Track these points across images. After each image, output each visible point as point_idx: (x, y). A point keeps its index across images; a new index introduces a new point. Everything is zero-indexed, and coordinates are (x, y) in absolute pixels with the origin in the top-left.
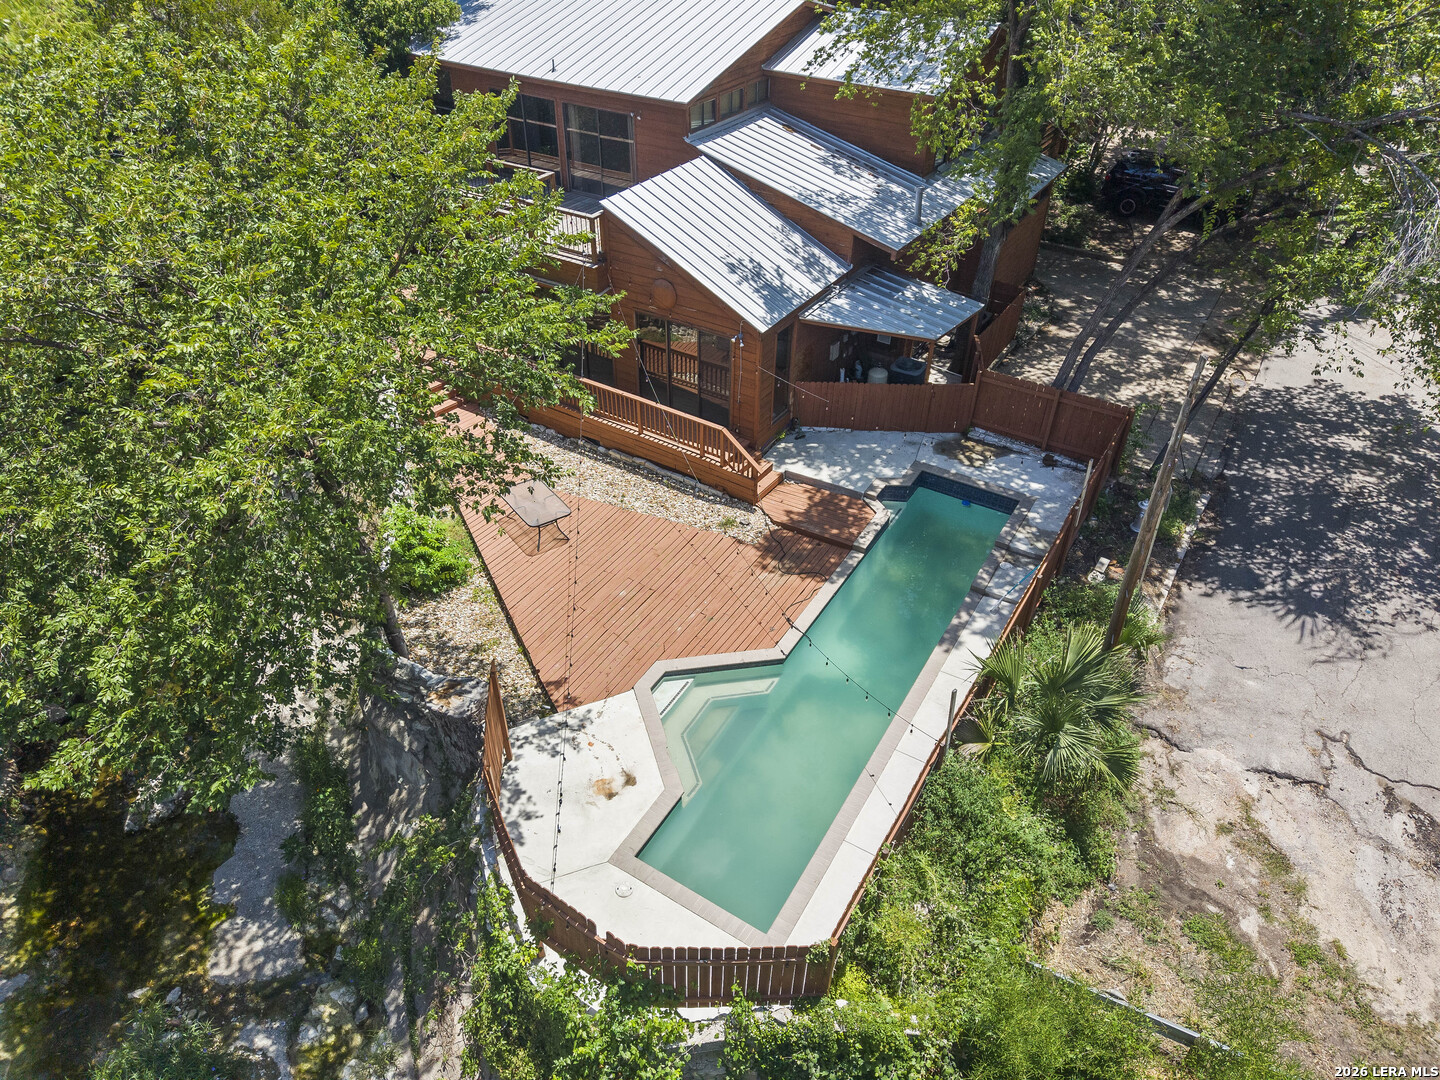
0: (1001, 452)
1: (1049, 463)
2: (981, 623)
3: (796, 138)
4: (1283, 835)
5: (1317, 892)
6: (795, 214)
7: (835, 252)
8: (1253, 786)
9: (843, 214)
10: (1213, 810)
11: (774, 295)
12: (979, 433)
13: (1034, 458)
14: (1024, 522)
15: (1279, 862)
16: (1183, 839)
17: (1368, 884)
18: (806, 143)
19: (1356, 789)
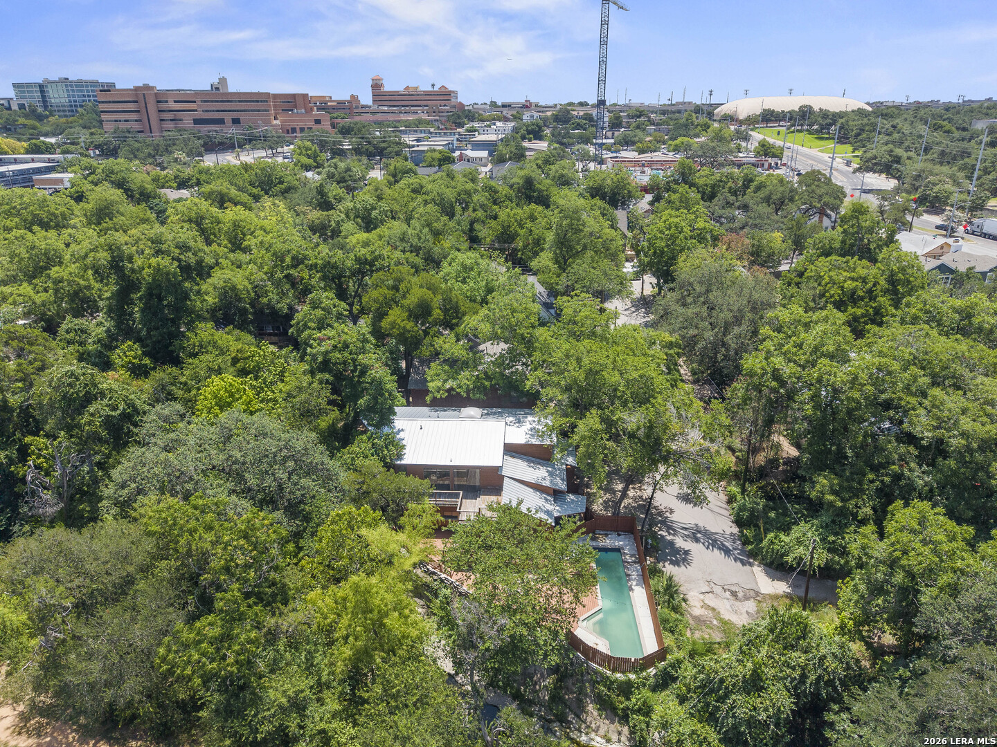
0: (606, 535)
1: (619, 535)
2: (634, 583)
3: (516, 460)
4: (712, 604)
5: (722, 612)
6: (536, 487)
7: (548, 494)
8: (702, 597)
9: (547, 483)
10: (699, 604)
11: (548, 513)
12: (598, 531)
13: (614, 535)
14: (626, 554)
15: (713, 609)
16: (697, 611)
17: (728, 607)
18: (520, 461)
19: (718, 590)
